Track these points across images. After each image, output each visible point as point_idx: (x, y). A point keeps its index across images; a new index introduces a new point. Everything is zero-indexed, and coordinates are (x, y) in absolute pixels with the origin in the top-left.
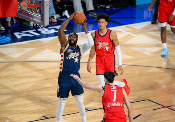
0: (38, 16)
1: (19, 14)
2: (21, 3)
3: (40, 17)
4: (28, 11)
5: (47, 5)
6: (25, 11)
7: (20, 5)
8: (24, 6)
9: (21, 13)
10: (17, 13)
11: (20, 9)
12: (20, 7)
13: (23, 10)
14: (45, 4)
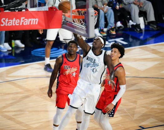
0: (83, 27)
1: (64, 25)
2: (66, 14)
3: (85, 29)
4: (73, 23)
5: (92, 16)
6: (70, 22)
7: (64, 15)
8: (69, 17)
9: (66, 24)
10: (62, 25)
11: (65, 20)
12: (65, 18)
13: (67, 21)
14: (90, 15)
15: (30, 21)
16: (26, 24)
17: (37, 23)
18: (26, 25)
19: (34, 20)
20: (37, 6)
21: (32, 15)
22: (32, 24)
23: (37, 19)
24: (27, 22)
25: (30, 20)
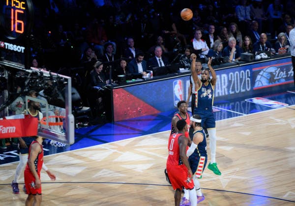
6: (46, 130)
9: (42, 132)
15: (8, 130)
16: (4, 132)
17: (14, 131)
18: (4, 134)
19: (12, 128)
20: (8, 115)
21: (10, 123)
22: (9, 132)
23: (14, 127)
24: (5, 130)
25: (7, 128)
